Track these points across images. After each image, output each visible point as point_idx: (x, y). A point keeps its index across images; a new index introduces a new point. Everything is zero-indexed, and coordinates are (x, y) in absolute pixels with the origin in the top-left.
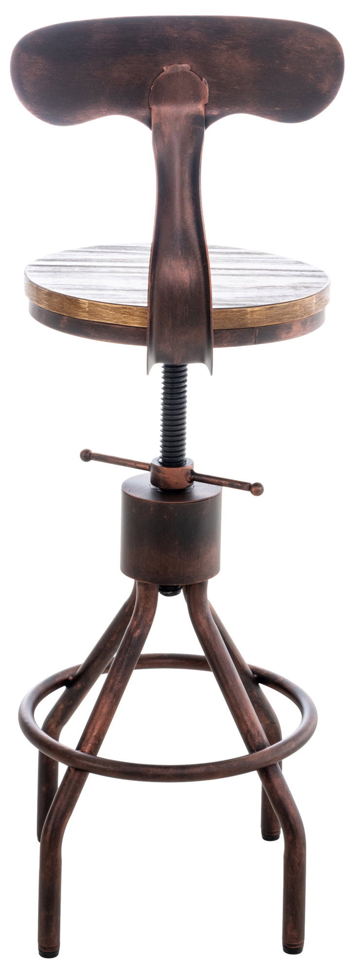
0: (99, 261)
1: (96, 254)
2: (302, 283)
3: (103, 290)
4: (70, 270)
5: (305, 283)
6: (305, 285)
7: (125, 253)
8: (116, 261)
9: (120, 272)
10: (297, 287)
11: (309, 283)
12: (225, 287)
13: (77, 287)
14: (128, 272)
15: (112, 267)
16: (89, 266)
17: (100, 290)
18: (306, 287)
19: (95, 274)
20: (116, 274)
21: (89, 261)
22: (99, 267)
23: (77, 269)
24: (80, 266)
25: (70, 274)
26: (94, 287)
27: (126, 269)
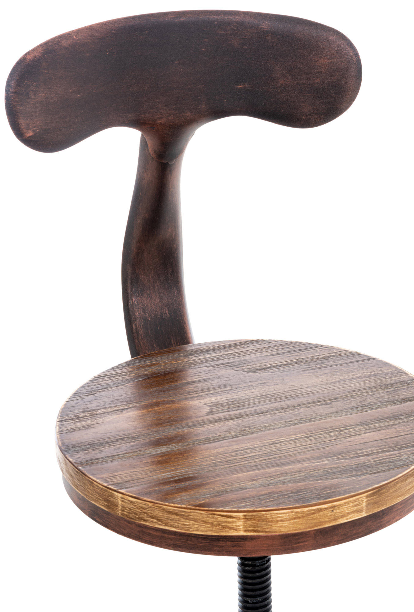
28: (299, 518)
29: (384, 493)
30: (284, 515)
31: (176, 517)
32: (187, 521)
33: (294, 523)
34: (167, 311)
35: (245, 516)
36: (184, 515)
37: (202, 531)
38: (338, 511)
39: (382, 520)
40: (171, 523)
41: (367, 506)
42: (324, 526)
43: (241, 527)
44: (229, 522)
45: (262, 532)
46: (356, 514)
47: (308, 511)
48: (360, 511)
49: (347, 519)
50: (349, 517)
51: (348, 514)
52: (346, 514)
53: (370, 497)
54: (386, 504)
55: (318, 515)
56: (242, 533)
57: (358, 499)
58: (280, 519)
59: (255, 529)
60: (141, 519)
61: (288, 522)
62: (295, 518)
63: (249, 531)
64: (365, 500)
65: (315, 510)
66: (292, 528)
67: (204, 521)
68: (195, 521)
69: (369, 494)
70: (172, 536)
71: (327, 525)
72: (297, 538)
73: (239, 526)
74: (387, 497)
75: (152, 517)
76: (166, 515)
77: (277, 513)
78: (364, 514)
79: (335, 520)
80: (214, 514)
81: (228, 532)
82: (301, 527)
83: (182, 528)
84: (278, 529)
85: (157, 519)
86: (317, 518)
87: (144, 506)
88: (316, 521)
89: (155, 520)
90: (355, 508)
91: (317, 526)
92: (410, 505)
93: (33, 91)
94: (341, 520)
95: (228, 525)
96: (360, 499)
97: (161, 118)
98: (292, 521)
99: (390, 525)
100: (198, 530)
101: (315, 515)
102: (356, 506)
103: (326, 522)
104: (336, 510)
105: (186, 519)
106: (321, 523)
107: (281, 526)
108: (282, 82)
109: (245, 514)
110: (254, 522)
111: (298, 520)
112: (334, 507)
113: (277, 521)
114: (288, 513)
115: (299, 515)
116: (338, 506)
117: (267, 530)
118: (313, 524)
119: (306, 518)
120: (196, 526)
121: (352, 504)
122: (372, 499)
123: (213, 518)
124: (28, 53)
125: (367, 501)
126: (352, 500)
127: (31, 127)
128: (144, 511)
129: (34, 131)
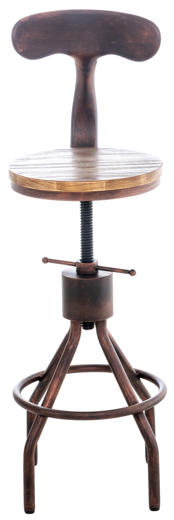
0: (126, 168)
1: (129, 172)
2: (24, 162)
3: (121, 154)
4: (139, 162)
5: (22, 161)
6: (23, 161)
7: (114, 173)
8: (117, 169)
9: (114, 162)
10: (27, 159)
11: (20, 162)
12: (62, 158)
13: (133, 155)
14: (110, 163)
15: (119, 165)
16: (130, 165)
17: (122, 154)
18: (23, 159)
19: (126, 161)
20: (115, 161)
21: (131, 167)
22: (126, 165)
23: (136, 163)
24: (135, 164)
25: (139, 160)
26: (125, 155)
27: (111, 165)
28: (77, 186)
29: (113, 183)
30: (71, 184)
31: (34, 183)
32: (38, 184)
33: (75, 188)
34: (88, 141)
35: (57, 183)
36: (36, 182)
37: (42, 189)
38: (93, 186)
39: (114, 195)
40: (33, 185)
41: (105, 186)
42: (87, 191)
43: (56, 187)
44: (51, 185)
45: (63, 190)
46: (101, 189)
47: (80, 183)
48: (102, 188)
49: (97, 190)
50: (98, 189)
51: (97, 188)
52: (96, 188)
53: (107, 183)
54: (115, 188)
55: (84, 186)
56: (56, 190)
57: (102, 182)
58: (69, 185)
59: (61, 189)
60: (24, 185)
61: (73, 187)
62: (75, 186)
63: (58, 189)
64: (105, 184)
65: (83, 183)
66: (74, 190)
67: (43, 185)
68: (40, 185)
69: (107, 182)
70: (34, 192)
71: (88, 191)
72: (77, 195)
73: (55, 187)
74: (115, 185)
75: (27, 184)
76: (31, 182)
77: (69, 183)
78: (104, 190)
79: (92, 189)
80: (46, 182)
81: (51, 189)
82: (78, 190)
83: (36, 188)
84: (69, 189)
85: (28, 184)
86: (84, 187)
87: (25, 179)
88: (84, 188)
89: (28, 185)
90: (100, 186)
91: (84, 191)
92: (129, 193)
93: (23, 33)
94: (94, 190)
95: (51, 186)
96: (102, 183)
97: (79, 52)
98: (74, 187)
99: (118, 198)
100: (41, 188)
101: (83, 186)
102: (100, 185)
103: (88, 189)
104: (92, 185)
105: (37, 184)
106: (86, 190)
107: (70, 189)
108: (130, 41)
109: (57, 182)
110: (60, 185)
111: (76, 187)
112: (91, 184)
113: (69, 186)
114: (73, 183)
115: (77, 185)
116: (93, 183)
117: (65, 190)
118: (82, 189)
119: (79, 186)
120: (40, 187)
121: (99, 184)
122: (108, 184)
123: (46, 183)
124: (23, 19)
125: (106, 184)
126: (99, 182)
127: (22, 48)
128: (25, 181)
129: (23, 50)
